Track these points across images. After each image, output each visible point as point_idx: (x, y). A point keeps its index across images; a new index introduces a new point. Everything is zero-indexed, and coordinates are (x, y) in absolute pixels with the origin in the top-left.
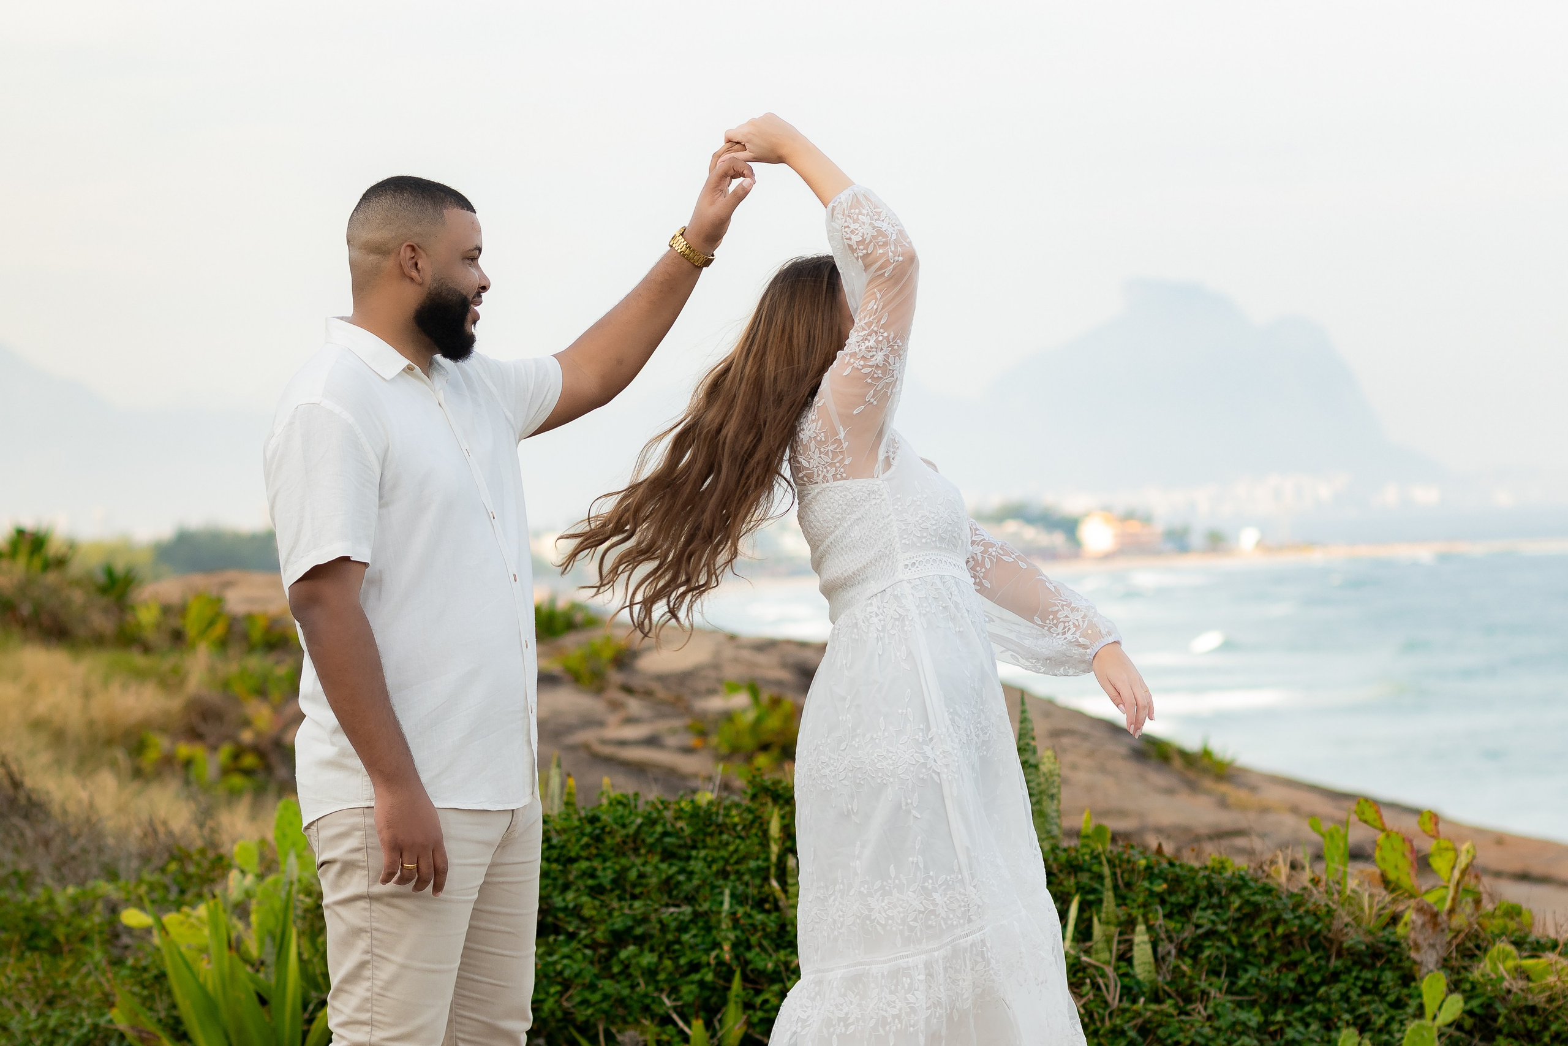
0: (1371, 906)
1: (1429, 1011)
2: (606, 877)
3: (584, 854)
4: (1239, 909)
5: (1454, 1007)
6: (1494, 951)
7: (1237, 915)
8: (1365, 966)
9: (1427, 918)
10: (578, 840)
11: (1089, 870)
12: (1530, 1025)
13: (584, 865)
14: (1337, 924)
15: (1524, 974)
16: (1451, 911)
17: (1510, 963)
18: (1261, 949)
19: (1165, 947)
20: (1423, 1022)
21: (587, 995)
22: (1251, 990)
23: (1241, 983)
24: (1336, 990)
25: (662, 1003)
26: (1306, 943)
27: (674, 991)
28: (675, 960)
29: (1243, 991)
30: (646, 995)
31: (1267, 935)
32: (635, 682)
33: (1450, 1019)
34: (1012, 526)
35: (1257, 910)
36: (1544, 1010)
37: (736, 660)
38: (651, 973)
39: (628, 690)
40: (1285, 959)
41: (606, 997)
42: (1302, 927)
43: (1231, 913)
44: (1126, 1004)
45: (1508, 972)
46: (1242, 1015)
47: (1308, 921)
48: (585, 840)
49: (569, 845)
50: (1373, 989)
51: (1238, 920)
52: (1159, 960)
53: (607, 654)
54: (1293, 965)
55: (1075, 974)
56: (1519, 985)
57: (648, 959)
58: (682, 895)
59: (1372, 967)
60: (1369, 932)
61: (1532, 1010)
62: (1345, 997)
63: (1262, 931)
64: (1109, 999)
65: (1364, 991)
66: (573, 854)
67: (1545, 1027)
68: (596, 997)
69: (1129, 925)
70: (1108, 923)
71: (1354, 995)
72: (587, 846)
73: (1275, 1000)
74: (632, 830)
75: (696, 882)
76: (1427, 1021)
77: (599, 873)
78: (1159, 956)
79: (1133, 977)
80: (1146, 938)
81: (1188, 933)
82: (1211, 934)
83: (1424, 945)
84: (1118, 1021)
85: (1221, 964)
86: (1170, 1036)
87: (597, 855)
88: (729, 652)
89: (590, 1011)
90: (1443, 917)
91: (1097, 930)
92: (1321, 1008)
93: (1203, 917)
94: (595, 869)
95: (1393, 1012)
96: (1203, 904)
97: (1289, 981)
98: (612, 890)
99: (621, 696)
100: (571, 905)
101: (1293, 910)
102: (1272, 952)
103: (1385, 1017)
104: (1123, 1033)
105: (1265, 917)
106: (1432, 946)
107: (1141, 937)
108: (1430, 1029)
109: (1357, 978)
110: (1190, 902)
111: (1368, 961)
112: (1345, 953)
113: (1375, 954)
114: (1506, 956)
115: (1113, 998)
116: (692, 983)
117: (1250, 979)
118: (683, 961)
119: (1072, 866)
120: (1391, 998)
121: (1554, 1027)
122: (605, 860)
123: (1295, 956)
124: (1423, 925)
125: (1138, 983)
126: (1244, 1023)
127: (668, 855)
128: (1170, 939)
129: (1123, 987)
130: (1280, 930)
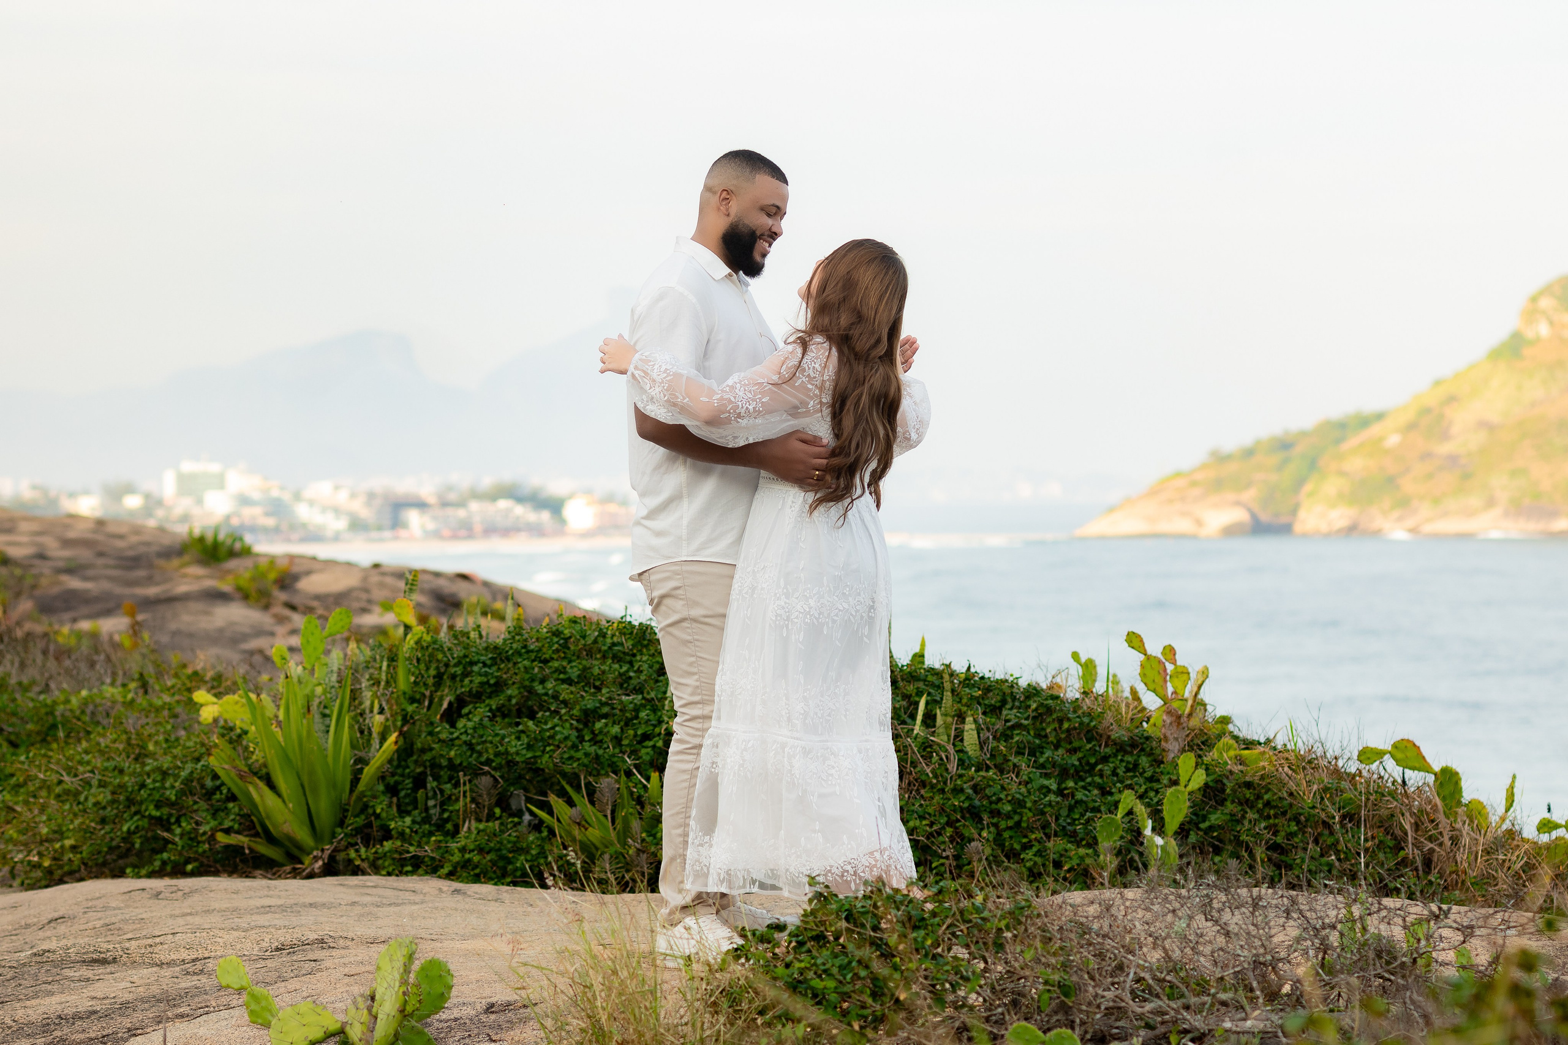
0: (1127, 713)
1: (1183, 782)
2: (574, 672)
3: (555, 656)
4: (1036, 710)
5: (1199, 779)
6: (1220, 744)
7: (1035, 714)
8: (1126, 753)
9: (1174, 718)
10: (550, 647)
11: (925, 680)
12: (1248, 796)
13: (556, 664)
14: (1105, 723)
15: (1241, 761)
16: (1190, 715)
17: (1232, 753)
18: (1052, 739)
19: (985, 734)
20: (1179, 788)
21: (572, 753)
22: (1048, 766)
23: (1042, 760)
24: (1107, 769)
25: (625, 762)
26: (1082, 735)
27: (634, 753)
28: (635, 730)
29: (1043, 766)
30: (613, 755)
31: (1055, 729)
32: (296, 600)
33: (1197, 786)
34: (503, 504)
35: (1049, 710)
36: (1259, 785)
37: (382, 585)
38: (617, 740)
39: (293, 607)
40: (1069, 747)
41: (586, 755)
42: (1081, 723)
43: (1030, 712)
44: (961, 771)
45: (1231, 759)
46: (1046, 782)
47: (1086, 720)
48: (556, 646)
49: (544, 650)
50: (1134, 768)
51: (1034, 718)
52: (982, 744)
53: (272, 576)
54: (1074, 751)
55: (924, 750)
56: (1237, 768)
57: (615, 730)
58: (631, 687)
59: (1131, 753)
60: (1128, 729)
61: (1249, 785)
62: (1114, 773)
63: (1052, 726)
64: (949, 767)
65: (1128, 770)
66: (547, 656)
67: (1259, 797)
68: (579, 755)
69: (961, 717)
70: (946, 715)
71: (1120, 771)
72: (557, 651)
73: (1064, 773)
74: (590, 640)
75: (643, 677)
76: (1181, 788)
77: (568, 669)
78: (982, 739)
79: (966, 753)
80: (973, 726)
81: (999, 726)
82: (1018, 726)
83: (1171, 737)
84: (959, 782)
85: (1025, 748)
86: (995, 794)
87: (564, 658)
88: (375, 578)
89: (575, 765)
90: (1184, 719)
91: (940, 720)
92: (1097, 779)
93: (1011, 714)
94: (565, 668)
95: (1149, 785)
96: (1008, 706)
97: (1074, 760)
98: (578, 683)
99: (287, 612)
100: (550, 692)
101: (1075, 711)
102: (1059, 741)
103: (1144, 787)
104: (962, 790)
105: (1054, 716)
106: (1176, 739)
107: (969, 726)
108: (1183, 792)
109: (1122, 761)
110: (998, 704)
111: (1129, 749)
112: (1110, 743)
113: (1133, 744)
114: (1229, 748)
115: (953, 767)
116: (646, 747)
117: (1048, 758)
118: (639, 732)
119: (912, 677)
120: (1148, 774)
121: (1266, 797)
122: (570, 662)
123: (1076, 744)
124: (1171, 724)
125: (969, 758)
126: (1047, 787)
127: (616, 658)
128: (988, 729)
129: (959, 760)
130: (1066, 725)
